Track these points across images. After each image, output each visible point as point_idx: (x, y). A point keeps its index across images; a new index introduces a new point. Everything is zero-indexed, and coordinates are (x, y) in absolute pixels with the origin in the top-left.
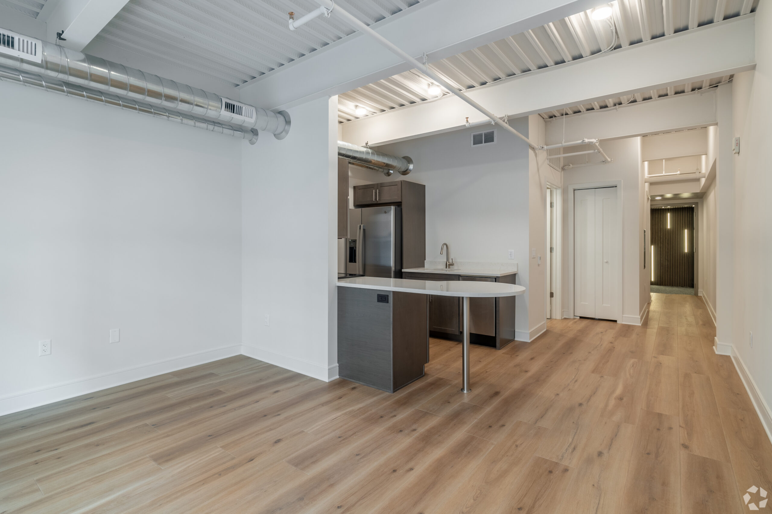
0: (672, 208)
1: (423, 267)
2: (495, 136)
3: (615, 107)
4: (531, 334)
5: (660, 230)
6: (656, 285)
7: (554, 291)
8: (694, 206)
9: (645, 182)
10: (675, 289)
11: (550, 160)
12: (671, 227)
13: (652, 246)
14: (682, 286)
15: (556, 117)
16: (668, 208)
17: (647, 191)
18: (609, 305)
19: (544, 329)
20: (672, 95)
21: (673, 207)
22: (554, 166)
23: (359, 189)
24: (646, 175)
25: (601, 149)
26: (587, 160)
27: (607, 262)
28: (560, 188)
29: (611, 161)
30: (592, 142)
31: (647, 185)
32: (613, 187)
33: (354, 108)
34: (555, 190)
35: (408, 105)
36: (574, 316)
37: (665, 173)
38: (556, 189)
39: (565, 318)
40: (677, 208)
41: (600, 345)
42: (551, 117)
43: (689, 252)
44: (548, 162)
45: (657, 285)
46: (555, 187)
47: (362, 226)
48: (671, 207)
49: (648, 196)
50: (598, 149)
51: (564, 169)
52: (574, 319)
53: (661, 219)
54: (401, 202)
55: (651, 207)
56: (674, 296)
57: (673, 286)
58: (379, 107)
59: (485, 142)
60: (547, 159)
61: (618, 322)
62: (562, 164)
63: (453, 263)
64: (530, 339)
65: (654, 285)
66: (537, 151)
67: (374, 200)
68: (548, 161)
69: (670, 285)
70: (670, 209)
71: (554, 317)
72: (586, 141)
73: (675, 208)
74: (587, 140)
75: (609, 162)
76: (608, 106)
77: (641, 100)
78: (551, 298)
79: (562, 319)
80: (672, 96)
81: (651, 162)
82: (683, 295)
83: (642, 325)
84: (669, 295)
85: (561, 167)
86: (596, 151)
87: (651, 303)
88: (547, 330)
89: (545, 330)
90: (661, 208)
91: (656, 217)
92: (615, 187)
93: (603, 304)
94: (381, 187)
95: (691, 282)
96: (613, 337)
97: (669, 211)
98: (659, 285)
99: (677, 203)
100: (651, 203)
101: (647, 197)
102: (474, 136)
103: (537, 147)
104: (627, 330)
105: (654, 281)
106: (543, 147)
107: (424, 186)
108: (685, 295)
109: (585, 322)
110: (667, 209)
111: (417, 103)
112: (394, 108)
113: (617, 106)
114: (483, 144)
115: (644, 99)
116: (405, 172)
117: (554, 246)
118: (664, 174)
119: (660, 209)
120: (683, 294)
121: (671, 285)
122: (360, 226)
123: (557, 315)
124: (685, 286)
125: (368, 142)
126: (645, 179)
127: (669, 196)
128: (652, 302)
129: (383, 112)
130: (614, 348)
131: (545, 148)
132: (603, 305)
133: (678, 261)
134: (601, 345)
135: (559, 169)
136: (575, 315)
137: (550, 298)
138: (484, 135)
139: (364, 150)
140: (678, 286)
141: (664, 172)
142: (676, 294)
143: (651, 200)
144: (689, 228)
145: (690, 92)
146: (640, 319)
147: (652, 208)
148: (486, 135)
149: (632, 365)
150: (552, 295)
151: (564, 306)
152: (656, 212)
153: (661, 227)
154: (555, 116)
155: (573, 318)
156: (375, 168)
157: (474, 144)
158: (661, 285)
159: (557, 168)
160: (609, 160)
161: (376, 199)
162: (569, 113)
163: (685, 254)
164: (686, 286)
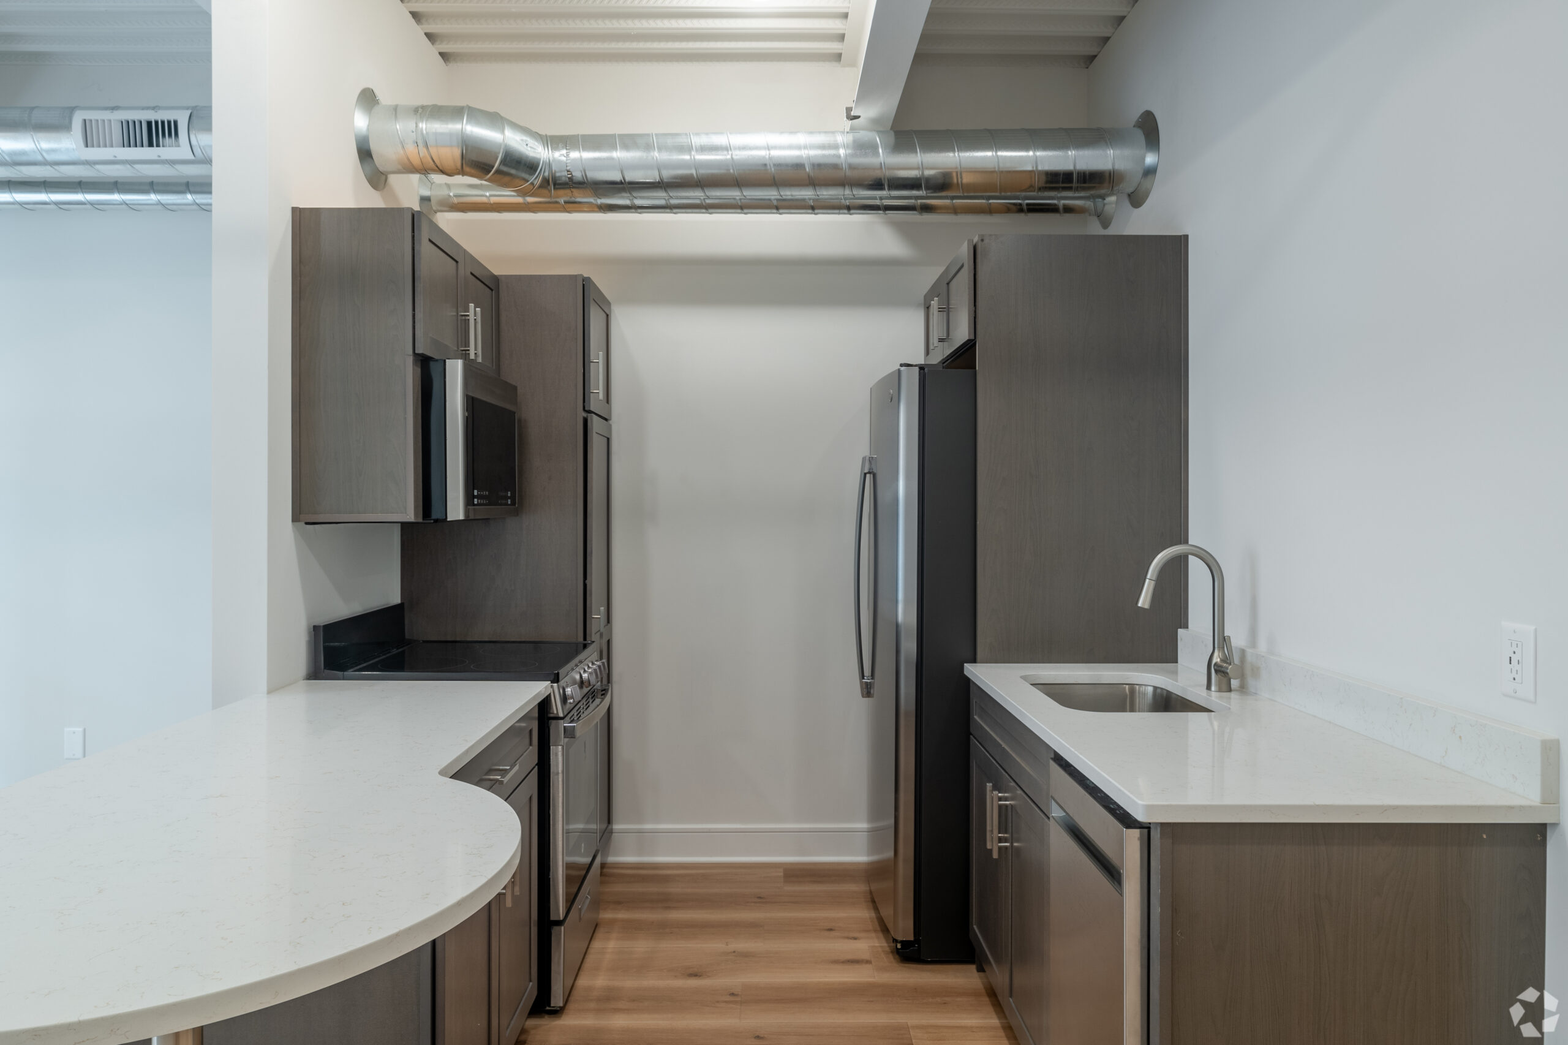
1: (1165, 662)
47: (867, 458)
54: (973, 344)
94: (948, 284)
107: (1186, 237)
116: (1138, 193)
122: (864, 459)
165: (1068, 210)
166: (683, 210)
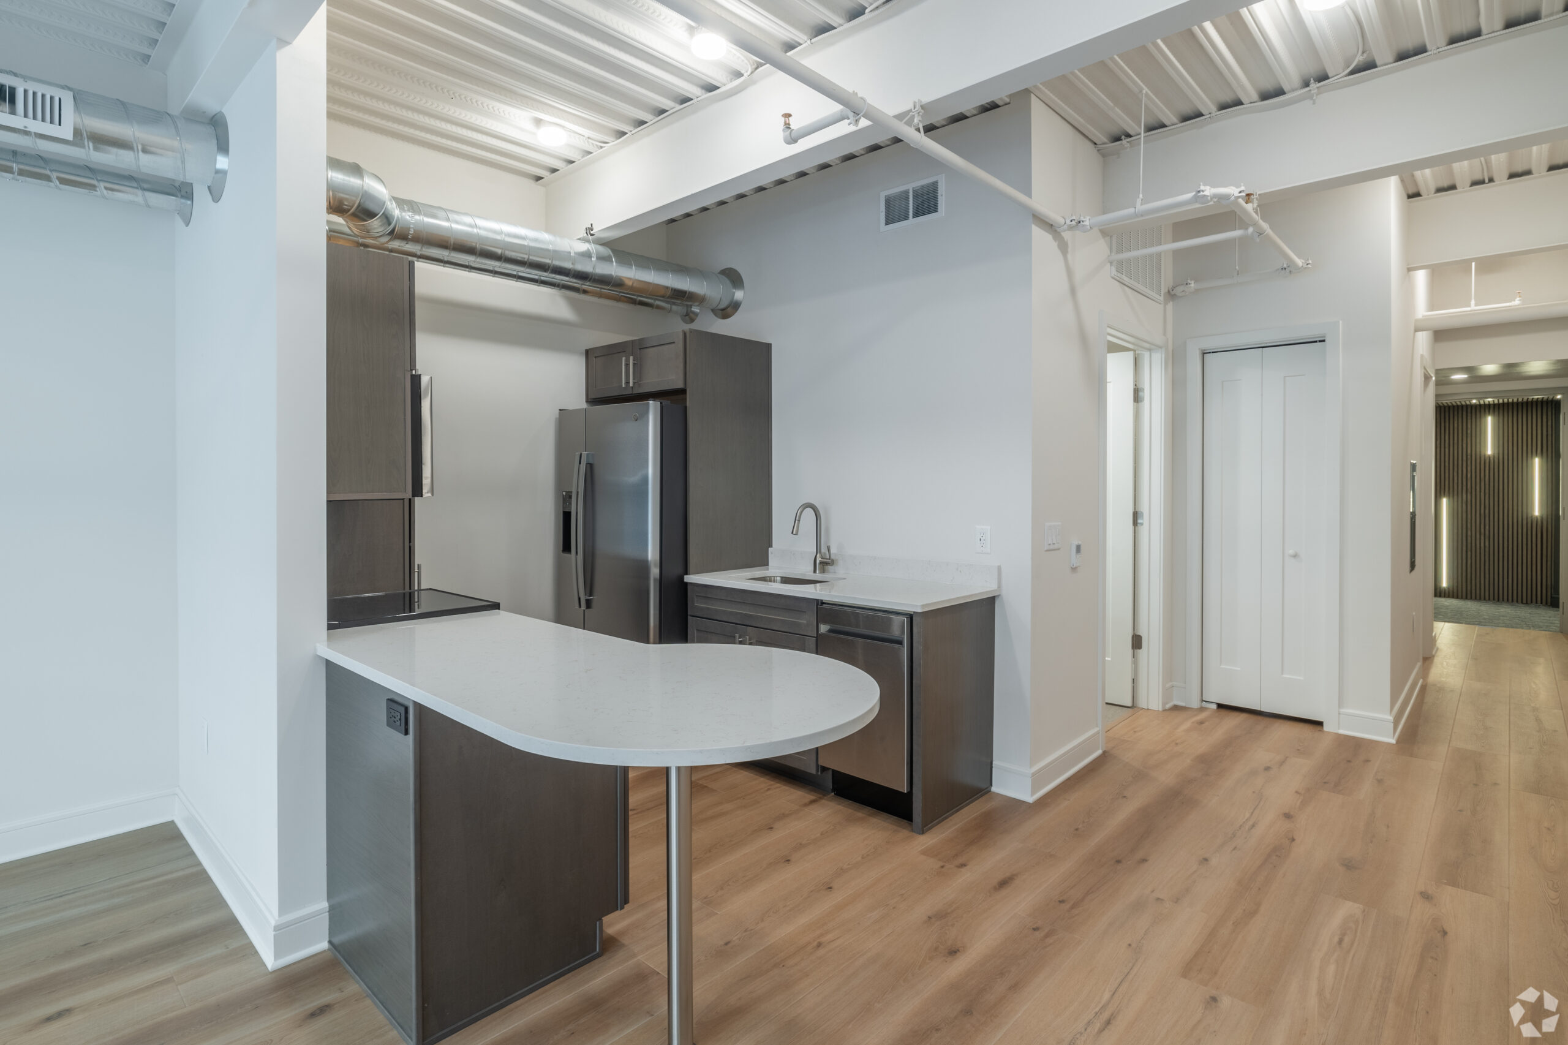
0: (1499, 404)
1: (764, 565)
2: (942, 195)
3: (1308, 89)
4: (1037, 780)
5: (1465, 458)
6: (1453, 597)
7: (1142, 632)
8: (1559, 397)
9: (1416, 330)
10: (1505, 611)
11: (1120, 266)
12: (1496, 452)
13: (1445, 501)
14: (1524, 601)
15: (1130, 136)
16: (1487, 403)
17: (1422, 356)
18: (1302, 678)
19: (1097, 749)
20: (1493, 32)
21: (1501, 401)
22: (1132, 282)
23: (595, 357)
24: (1421, 309)
25: (1265, 226)
26: (1237, 268)
27: (1295, 556)
28: (1161, 348)
29: (1305, 266)
30: (1226, 197)
31: (1423, 339)
32: (1316, 342)
33: (530, 126)
34: (1147, 355)
35: (674, 108)
36: (1202, 701)
37: (1476, 305)
38: (1150, 350)
39: (1176, 708)
40: (1513, 403)
41: (1251, 823)
42: (1117, 139)
43: (1545, 516)
44: (1114, 272)
45: (1457, 598)
46: (1147, 346)
47: (584, 454)
48: (1496, 402)
49: (1425, 369)
50: (1255, 224)
51: (1175, 294)
52: (1202, 709)
53: (1469, 432)
54: (682, 392)
55: (1436, 401)
56: (1503, 635)
57: (1498, 600)
58: (610, 125)
59: (914, 216)
60: (1111, 263)
61: (1326, 728)
62: (1167, 279)
63: (832, 557)
64: (1033, 793)
65: (1449, 597)
66: (1067, 235)
67: (623, 386)
68: (1114, 269)
69: (1492, 598)
70: (1494, 405)
71: (1142, 703)
72: (1207, 193)
73: (1508, 403)
74: (1208, 191)
75: (1299, 270)
76: (1286, 89)
77: (1391, 59)
78: (1136, 651)
79: (1165, 710)
80: (1496, 34)
81: (1437, 272)
82: (1527, 631)
83: (1398, 742)
84: (1487, 629)
85: (1164, 290)
86: (1251, 230)
87: (1434, 656)
88: (1104, 752)
89: (1100, 752)
90: (1468, 403)
91: (1456, 425)
92: (1320, 341)
93: (1282, 674)
94: (640, 349)
95: (1549, 594)
96: (1297, 792)
97: (1491, 411)
98: (1462, 598)
99: (1513, 391)
100: (1436, 390)
101: (1423, 370)
102: (889, 202)
103: (1062, 221)
104: (1349, 761)
105: (1449, 588)
106: (1079, 222)
107: (768, 346)
108: (1534, 633)
109: (1233, 721)
110: (1485, 405)
111: (695, 100)
112: (643, 123)
113: (1314, 86)
114: (912, 221)
115: (1402, 56)
116: (727, 311)
117: (1144, 508)
118: (1473, 306)
119: (1467, 406)
120: (1528, 627)
121: (1494, 599)
122: (581, 455)
123: (1153, 699)
124: (1532, 602)
125: (592, 225)
126: (1417, 320)
127: (1490, 369)
128: (1439, 653)
129: (620, 137)
130: (1293, 840)
131: (1087, 223)
132: (1284, 676)
133: (1515, 539)
134: (1253, 826)
135: (1157, 296)
136: (1204, 699)
137: (1130, 651)
138: (914, 196)
139: (583, 247)
140: (1512, 601)
141: (1473, 302)
142: (1507, 626)
143: (1438, 383)
144: (1545, 454)
145: (1558, 13)
146: (1392, 725)
147: (1440, 403)
148: (917, 194)
149: (1336, 939)
150: (1137, 642)
151: (1170, 672)
152: (1456, 413)
153: (1469, 452)
154: (1128, 136)
155: (1199, 707)
156: (658, 303)
157: (887, 224)
158: (1466, 598)
159: (1153, 294)
160: (1300, 262)
161: (627, 383)
162: (1167, 122)
163: (1531, 522)
164: (1537, 603)
165: (658, 307)
166: (453, 267)
